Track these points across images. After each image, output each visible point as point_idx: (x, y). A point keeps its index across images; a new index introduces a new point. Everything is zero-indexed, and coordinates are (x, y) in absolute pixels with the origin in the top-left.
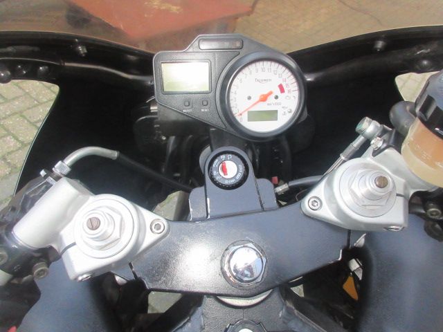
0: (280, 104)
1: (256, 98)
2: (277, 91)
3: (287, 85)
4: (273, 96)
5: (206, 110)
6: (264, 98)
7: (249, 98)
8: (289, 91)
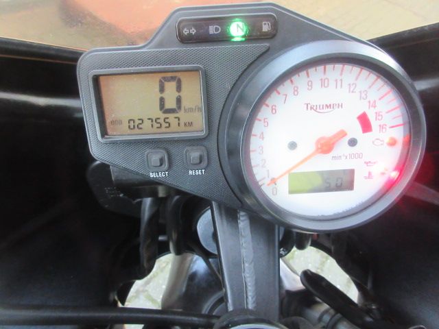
0: (359, 156)
1: (307, 146)
2: (355, 130)
3: (378, 114)
4: (346, 139)
5: (198, 173)
6: (326, 146)
7: (293, 146)
8: (382, 127)
